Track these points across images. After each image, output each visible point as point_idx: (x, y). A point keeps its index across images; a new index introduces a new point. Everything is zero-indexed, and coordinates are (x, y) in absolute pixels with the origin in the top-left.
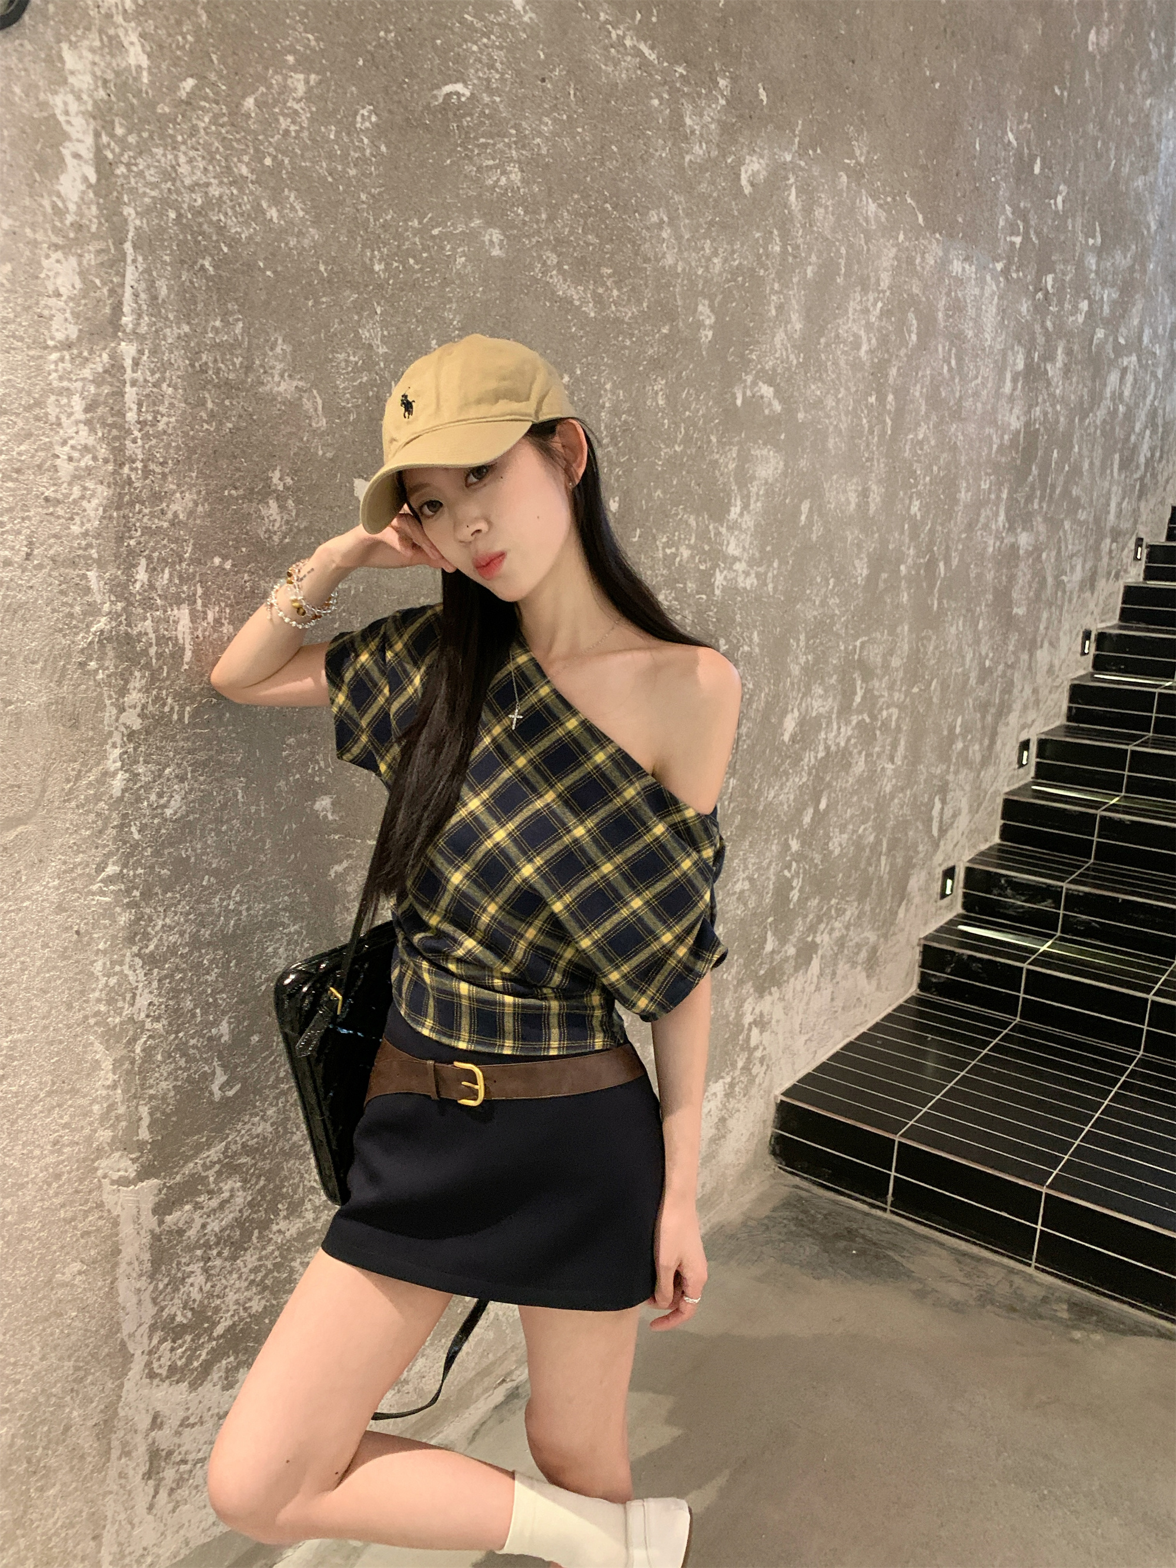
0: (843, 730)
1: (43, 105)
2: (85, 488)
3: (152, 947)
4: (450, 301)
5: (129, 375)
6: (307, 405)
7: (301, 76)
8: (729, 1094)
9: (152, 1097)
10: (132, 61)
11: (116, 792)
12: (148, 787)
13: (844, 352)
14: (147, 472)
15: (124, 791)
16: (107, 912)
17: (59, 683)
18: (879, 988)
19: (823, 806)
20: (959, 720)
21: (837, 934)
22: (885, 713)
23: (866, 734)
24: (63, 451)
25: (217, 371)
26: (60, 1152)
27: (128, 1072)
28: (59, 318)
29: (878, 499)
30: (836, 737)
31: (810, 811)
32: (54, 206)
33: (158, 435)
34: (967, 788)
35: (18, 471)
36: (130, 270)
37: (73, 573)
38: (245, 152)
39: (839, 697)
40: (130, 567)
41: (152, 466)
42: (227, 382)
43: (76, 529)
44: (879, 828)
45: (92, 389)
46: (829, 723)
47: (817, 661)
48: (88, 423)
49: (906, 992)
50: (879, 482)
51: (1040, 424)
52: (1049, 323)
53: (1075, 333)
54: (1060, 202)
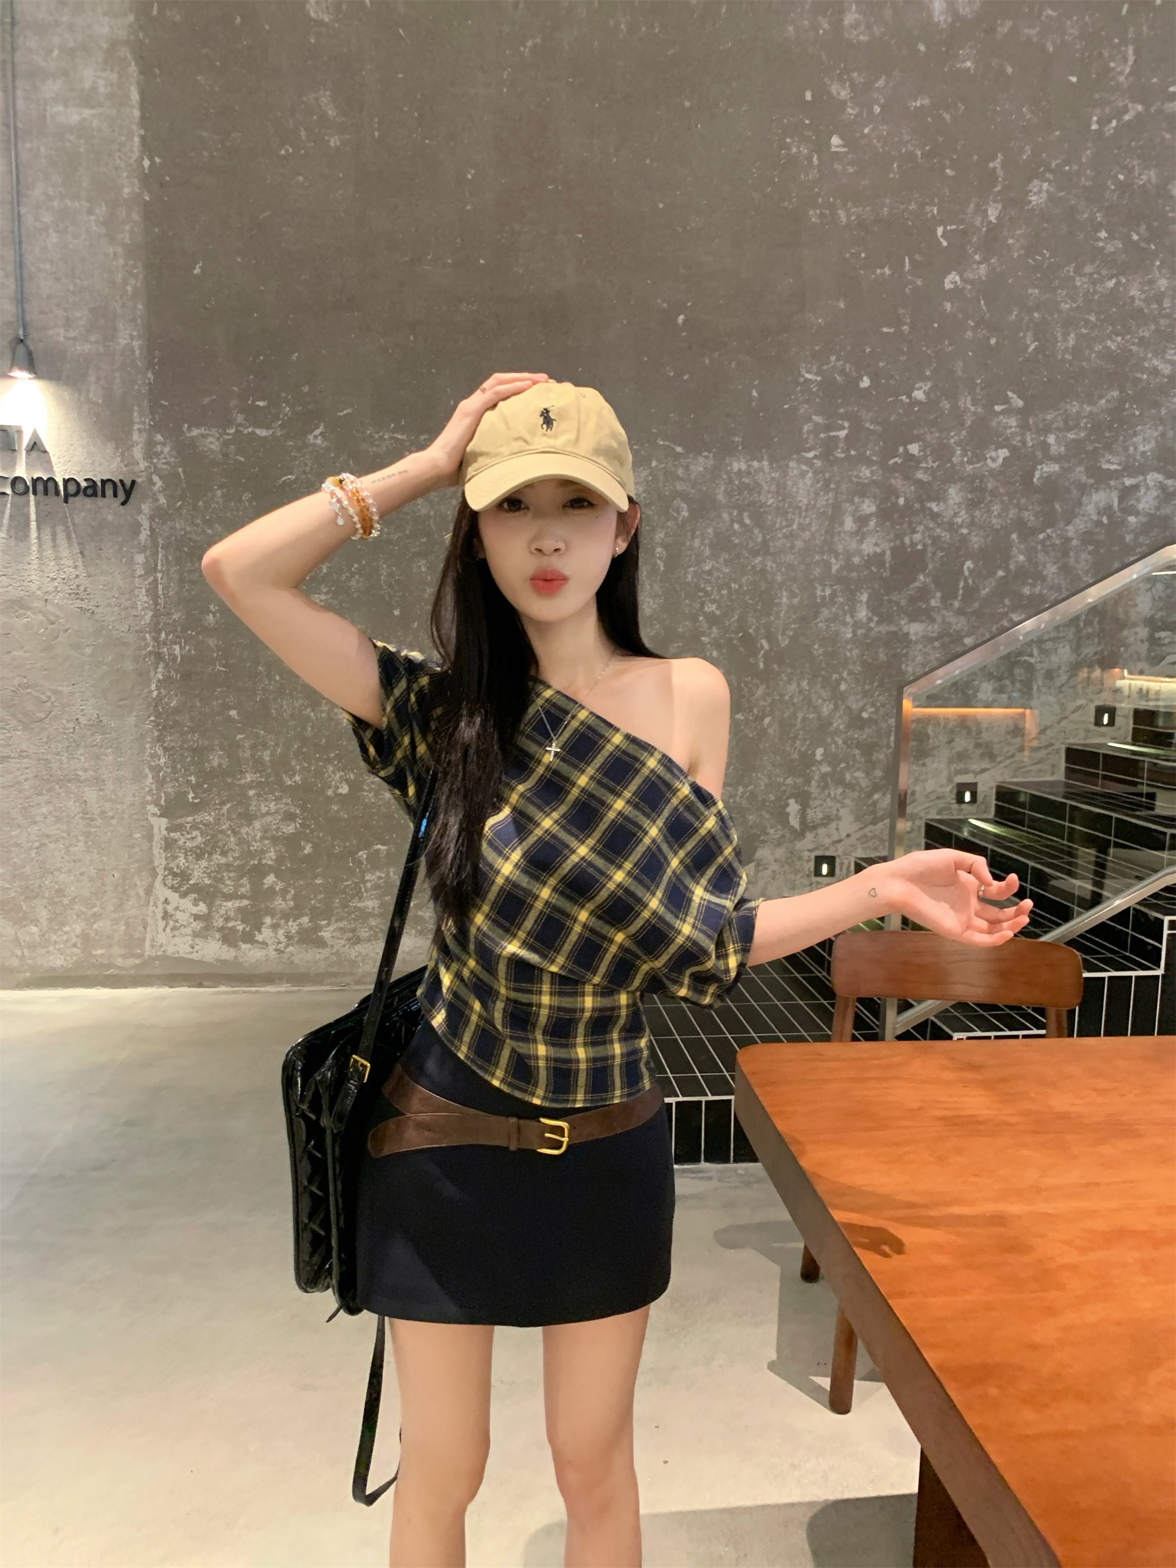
7: (219, 491)
11: (154, 696)
14: (165, 607)
17: (137, 664)
20: (820, 751)
32: (138, 542)
33: (168, 597)
34: (848, 802)
37: (142, 635)
41: (167, 605)
43: (142, 623)
45: (148, 586)
51: (924, 545)
52: (920, 475)
53: (984, 475)
54: (919, 395)
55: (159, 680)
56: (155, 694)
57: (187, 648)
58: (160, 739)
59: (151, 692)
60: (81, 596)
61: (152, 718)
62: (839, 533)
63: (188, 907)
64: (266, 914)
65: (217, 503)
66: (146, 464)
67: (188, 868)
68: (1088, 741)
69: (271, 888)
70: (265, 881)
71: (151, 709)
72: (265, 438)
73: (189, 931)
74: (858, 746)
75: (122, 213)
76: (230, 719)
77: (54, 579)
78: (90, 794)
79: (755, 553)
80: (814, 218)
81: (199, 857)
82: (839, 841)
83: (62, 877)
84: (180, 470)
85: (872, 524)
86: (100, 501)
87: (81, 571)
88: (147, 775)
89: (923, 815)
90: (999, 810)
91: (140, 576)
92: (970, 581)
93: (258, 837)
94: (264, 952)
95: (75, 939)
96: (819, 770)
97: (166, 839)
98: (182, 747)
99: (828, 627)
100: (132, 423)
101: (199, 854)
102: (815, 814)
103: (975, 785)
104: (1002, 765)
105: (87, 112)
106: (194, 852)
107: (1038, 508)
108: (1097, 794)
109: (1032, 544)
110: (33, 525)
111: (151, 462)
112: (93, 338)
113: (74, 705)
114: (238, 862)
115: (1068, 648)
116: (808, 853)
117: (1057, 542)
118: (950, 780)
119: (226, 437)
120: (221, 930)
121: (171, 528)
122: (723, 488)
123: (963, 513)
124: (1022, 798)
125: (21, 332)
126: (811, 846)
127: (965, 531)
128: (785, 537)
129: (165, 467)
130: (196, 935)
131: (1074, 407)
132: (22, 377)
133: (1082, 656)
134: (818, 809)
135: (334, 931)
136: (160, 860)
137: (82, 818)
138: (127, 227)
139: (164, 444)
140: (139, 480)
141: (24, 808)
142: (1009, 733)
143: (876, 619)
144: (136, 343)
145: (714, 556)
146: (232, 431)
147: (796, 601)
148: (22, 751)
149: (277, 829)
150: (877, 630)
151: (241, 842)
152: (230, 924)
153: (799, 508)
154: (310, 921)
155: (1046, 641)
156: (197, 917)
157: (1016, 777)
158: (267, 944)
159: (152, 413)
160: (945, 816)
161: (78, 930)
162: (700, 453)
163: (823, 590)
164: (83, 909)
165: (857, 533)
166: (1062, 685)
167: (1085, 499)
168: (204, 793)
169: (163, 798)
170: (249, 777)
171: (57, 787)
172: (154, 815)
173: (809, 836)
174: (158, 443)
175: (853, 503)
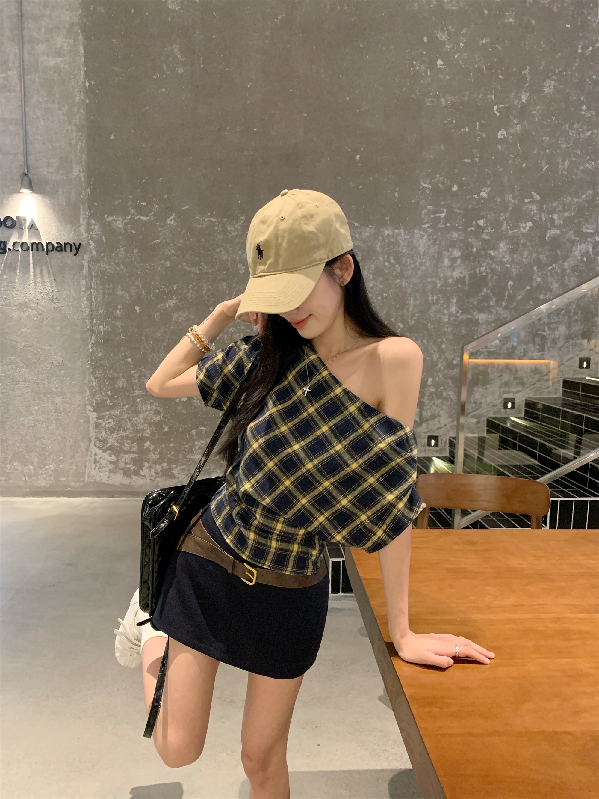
6: (125, 295)
20: (430, 380)
34: (444, 407)
51: (487, 273)
52: (484, 236)
53: (519, 237)
54: (484, 194)
55: (93, 343)
56: (91, 350)
57: (106, 327)
58: (93, 373)
59: (88, 349)
60: (55, 301)
61: (89, 362)
62: (441, 267)
63: (106, 457)
64: (145, 461)
65: (122, 254)
66: (86, 235)
67: (106, 437)
68: (575, 377)
69: (148, 449)
70: (145, 445)
71: (89, 357)
72: (146, 221)
73: (107, 469)
74: (451, 378)
75: (75, 109)
76: (128, 363)
77: (41, 293)
78: (58, 400)
79: (396, 277)
80: (428, 102)
81: (112, 432)
82: (440, 428)
83: (45, 441)
84: (103, 238)
85: (459, 262)
86: (64, 253)
87: (54, 288)
88: (86, 391)
89: (485, 414)
90: (526, 412)
91: (84, 291)
92: (511, 292)
93: (142, 423)
94: (145, 480)
95: (51, 472)
96: (429, 390)
97: (96, 423)
98: (104, 377)
99: (435, 315)
100: (80, 215)
101: (112, 431)
102: (427, 414)
103: (514, 399)
104: (528, 389)
105: (58, 60)
106: (110, 430)
107: (547, 253)
108: (578, 404)
109: (545, 272)
110: (31, 266)
111: (89, 234)
112: (61, 172)
113: (51, 356)
114: (131, 435)
115: (564, 327)
116: (424, 434)
117: (559, 271)
118: (500, 397)
119: (126, 221)
120: (122, 469)
121: (99, 267)
122: (379, 244)
123: (507, 256)
124: (540, 406)
125: (26, 170)
126: (426, 430)
127: (508, 266)
128: (413, 269)
129: (96, 236)
130: (110, 471)
131: (568, 200)
132: (26, 192)
133: (572, 331)
134: (428, 411)
135: (179, 470)
136: (93, 433)
137: (55, 412)
138: (78, 117)
139: (95, 225)
140: (83, 243)
141: (26, 407)
142: (531, 372)
143: (460, 311)
144: (82, 175)
145: (375, 279)
146: (129, 218)
147: (418, 302)
148: (25, 378)
149: (151, 419)
150: (461, 317)
151: (133, 425)
152: (128, 466)
153: (420, 254)
154: (168, 465)
155: (552, 323)
156: (111, 462)
157: (536, 395)
158: (146, 477)
159: (90, 209)
160: (498, 415)
161: (53, 468)
162: (368, 226)
163: (433, 297)
164: (55, 457)
165: (451, 266)
166: (561, 347)
167: (574, 248)
168: (115, 400)
169: (95, 403)
170: (137, 392)
171: (42, 396)
172: (90, 411)
173: (424, 425)
174: (93, 224)
175: (449, 251)
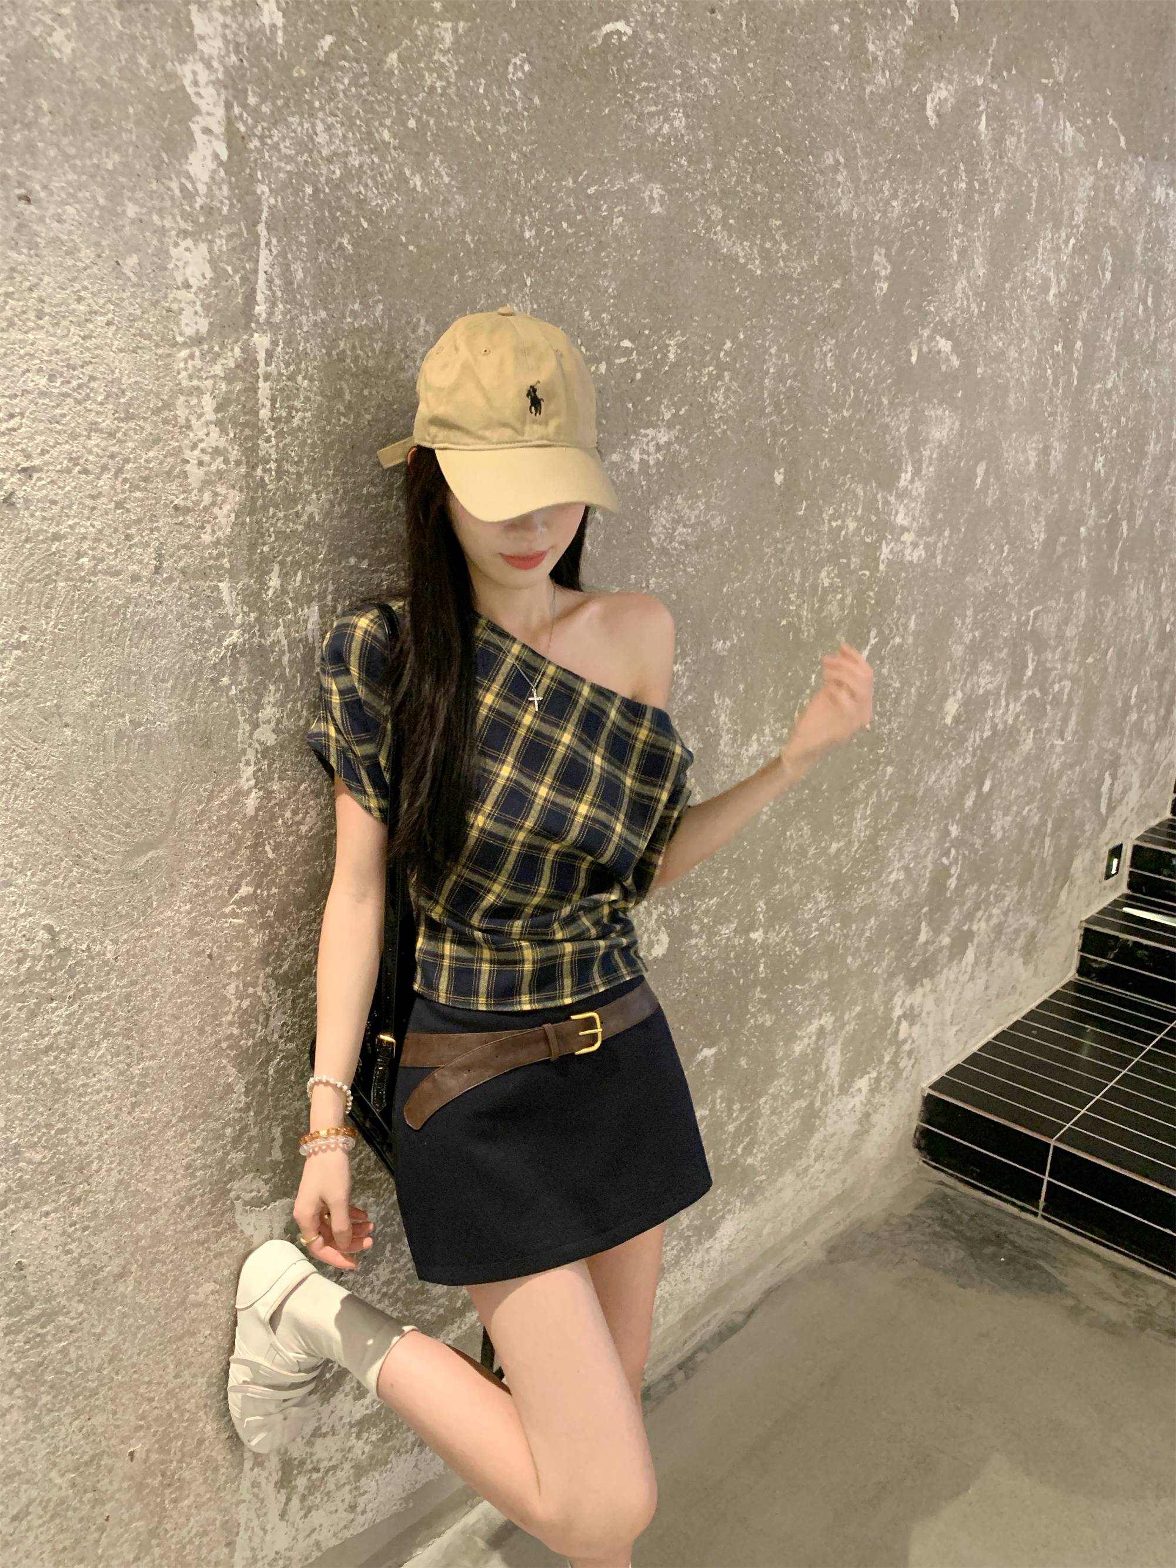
0: (1011, 706)
1: (171, 77)
2: (216, 494)
3: (286, 967)
4: (605, 265)
5: (262, 369)
7: (449, 25)
8: (874, 1089)
9: (284, 1118)
10: (266, 20)
11: (250, 811)
12: (282, 805)
13: (1030, 297)
14: (280, 473)
15: (257, 810)
16: (240, 934)
17: (191, 701)
18: (1035, 974)
19: (986, 787)
20: (1135, 690)
21: (994, 921)
22: (1056, 687)
23: (1036, 710)
24: (192, 456)
25: (356, 359)
26: (193, 1176)
27: (261, 1094)
28: (188, 311)
29: (1060, 457)
30: (1004, 714)
31: (974, 793)
32: (183, 188)
33: (293, 432)
34: (1140, 761)
35: (146, 479)
36: (264, 254)
37: (204, 584)
38: (387, 115)
39: (1009, 672)
40: (263, 576)
41: (287, 466)
42: (366, 371)
43: (206, 538)
44: (1045, 808)
45: (224, 386)
46: (997, 700)
47: (985, 636)
48: (219, 423)
49: (1064, 977)
50: (1062, 438)
